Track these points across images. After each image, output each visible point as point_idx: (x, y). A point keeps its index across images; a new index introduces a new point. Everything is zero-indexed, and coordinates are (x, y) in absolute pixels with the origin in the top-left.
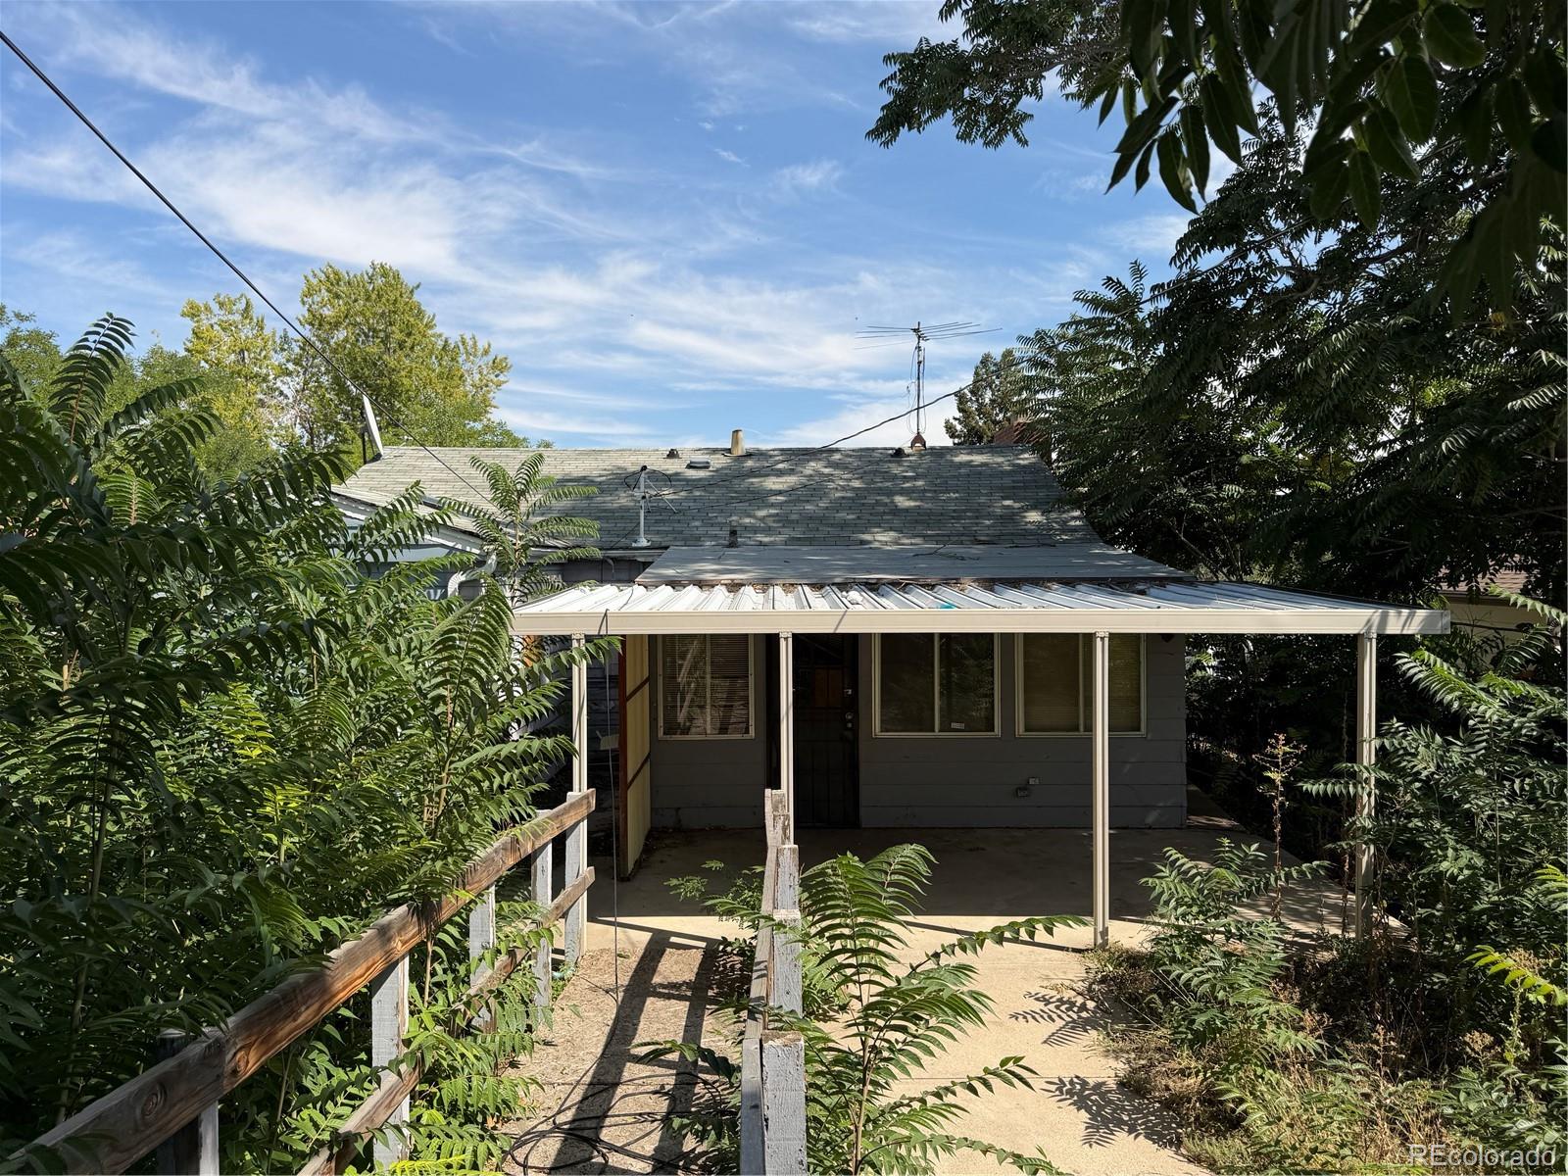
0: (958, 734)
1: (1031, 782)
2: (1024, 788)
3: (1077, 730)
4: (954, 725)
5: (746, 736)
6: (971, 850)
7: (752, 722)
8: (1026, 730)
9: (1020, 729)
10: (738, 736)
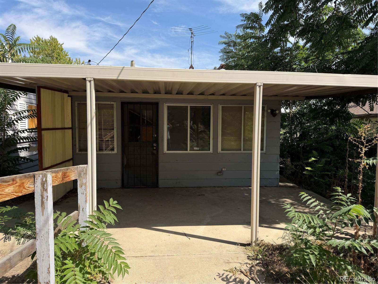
0: (197, 151)
1: (223, 169)
2: (220, 172)
3: (241, 150)
4: (195, 148)
5: (113, 152)
6: (199, 195)
7: (115, 146)
8: (222, 150)
9: (220, 150)
10: (110, 152)
